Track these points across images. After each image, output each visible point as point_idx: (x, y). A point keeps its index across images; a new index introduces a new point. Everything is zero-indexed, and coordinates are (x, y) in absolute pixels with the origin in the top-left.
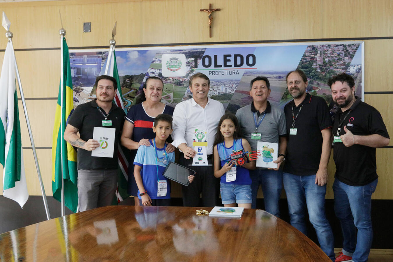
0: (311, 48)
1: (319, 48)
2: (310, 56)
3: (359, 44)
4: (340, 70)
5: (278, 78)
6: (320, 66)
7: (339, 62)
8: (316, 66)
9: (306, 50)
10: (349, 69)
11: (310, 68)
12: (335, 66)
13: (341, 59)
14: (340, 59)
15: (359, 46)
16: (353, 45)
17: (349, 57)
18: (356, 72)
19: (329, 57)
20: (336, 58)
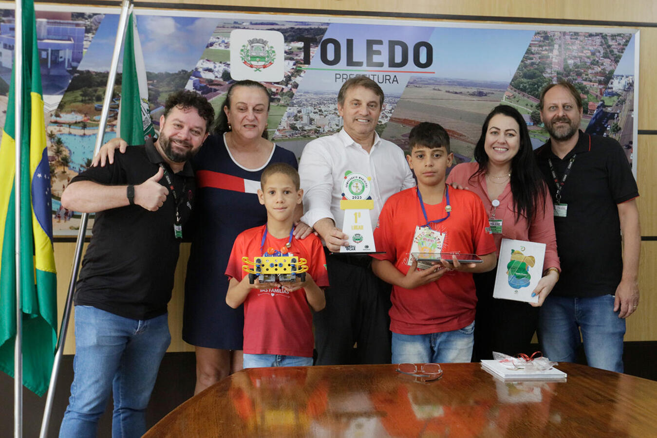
0: (541, 37)
1: (557, 39)
2: (539, 54)
3: (630, 34)
4: (595, 84)
5: (477, 95)
6: (558, 74)
7: (593, 69)
8: (550, 75)
9: (532, 41)
10: (612, 83)
11: (539, 78)
12: (587, 77)
13: (598, 62)
14: (595, 63)
15: (630, 38)
16: (619, 35)
17: (612, 60)
18: (625, 90)
19: (575, 57)
20: (588, 60)
